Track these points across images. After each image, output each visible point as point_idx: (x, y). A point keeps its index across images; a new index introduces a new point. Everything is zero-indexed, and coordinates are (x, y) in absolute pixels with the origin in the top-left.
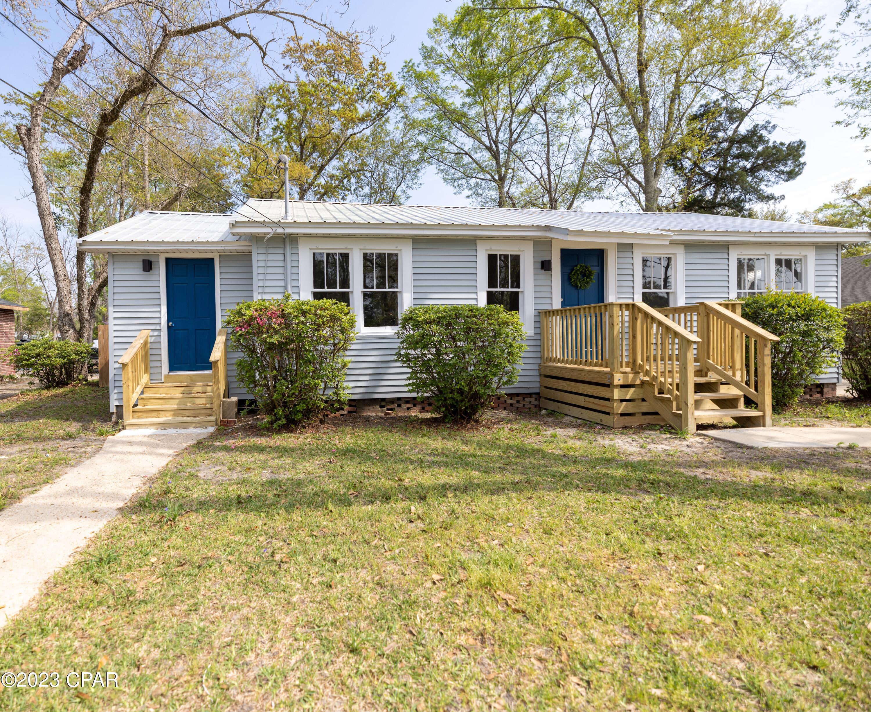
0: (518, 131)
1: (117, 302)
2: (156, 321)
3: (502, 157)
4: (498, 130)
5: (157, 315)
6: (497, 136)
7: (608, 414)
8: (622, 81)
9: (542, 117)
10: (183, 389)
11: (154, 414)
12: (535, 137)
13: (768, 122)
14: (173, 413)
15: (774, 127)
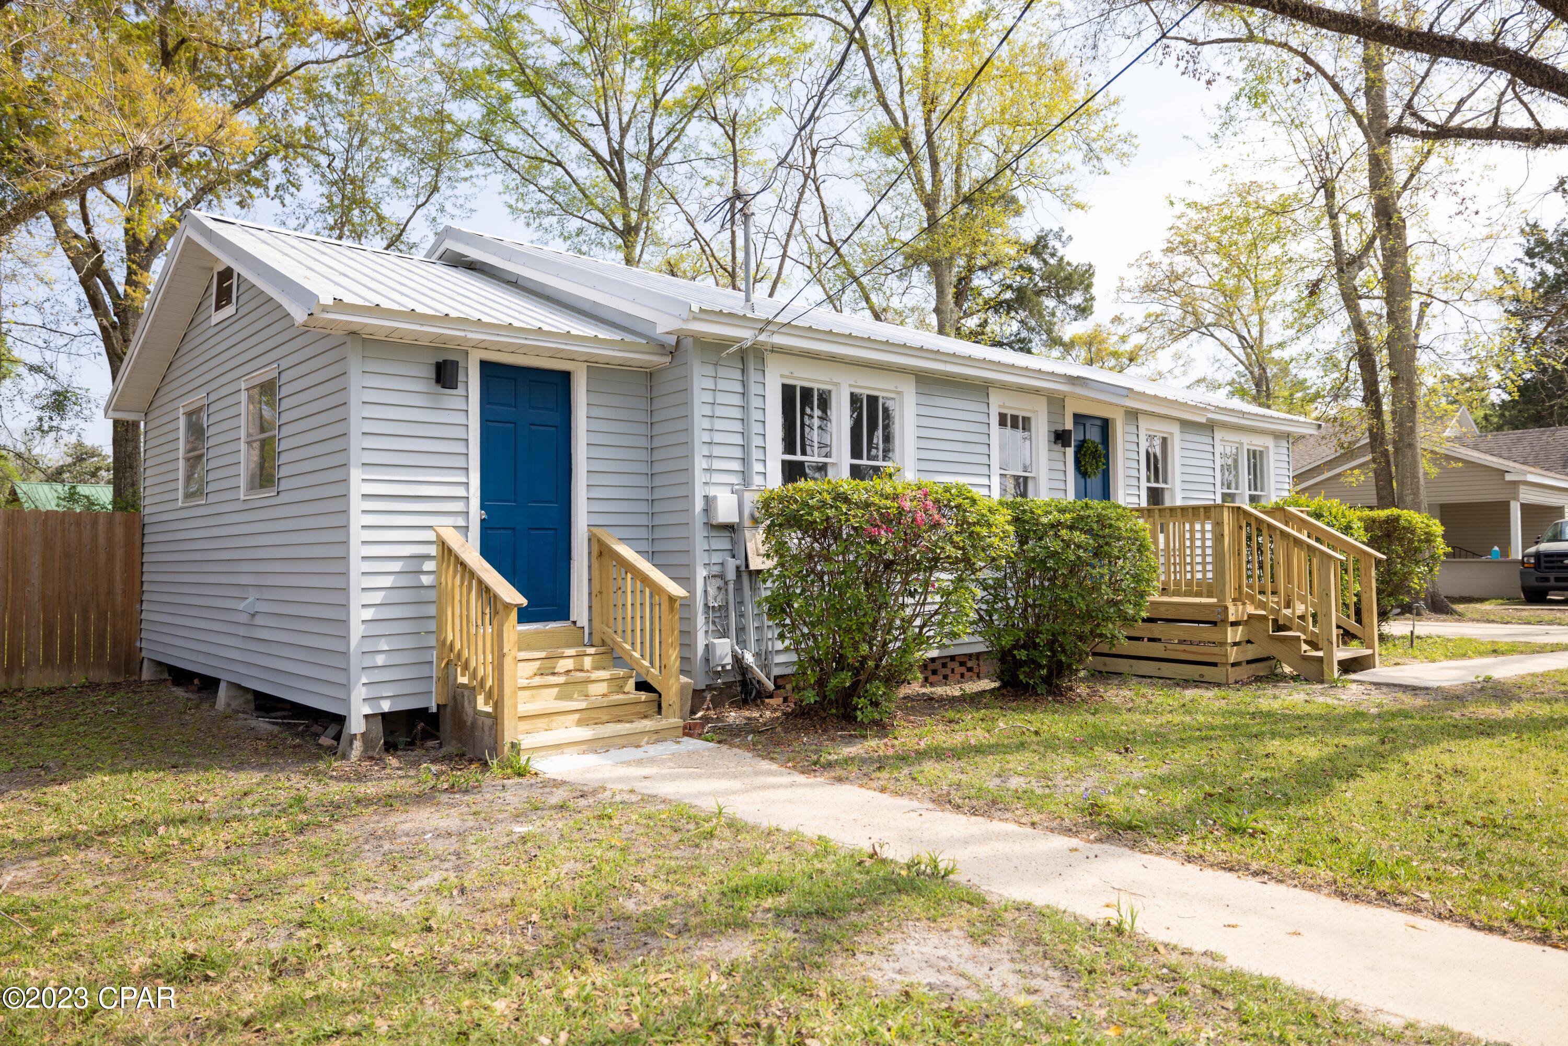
0: (664, 144)
1: (369, 458)
2: (459, 506)
3: (634, 189)
4: (624, 131)
5: (461, 492)
6: (621, 143)
7: (1215, 665)
8: (906, 123)
9: (726, 133)
10: (538, 663)
11: (541, 723)
12: (694, 163)
13: (1062, 230)
14: (576, 716)
15: (1070, 238)
